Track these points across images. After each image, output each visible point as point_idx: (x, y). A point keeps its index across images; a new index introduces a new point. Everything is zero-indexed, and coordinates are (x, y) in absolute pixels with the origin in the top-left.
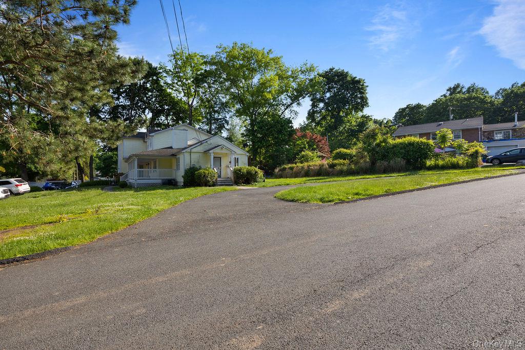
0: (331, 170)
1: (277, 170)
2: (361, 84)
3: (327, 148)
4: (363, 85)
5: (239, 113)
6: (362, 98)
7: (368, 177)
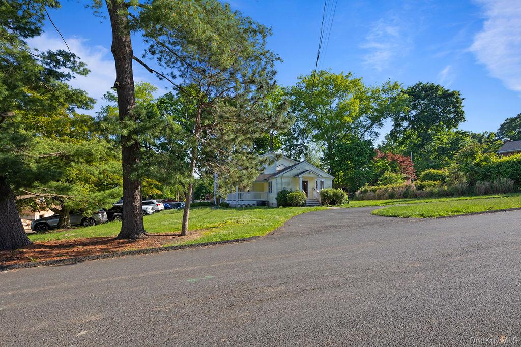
0: (419, 191)
1: (357, 193)
2: (455, 97)
3: (411, 169)
4: (457, 98)
5: (317, 138)
6: (456, 112)
7: (465, 198)
